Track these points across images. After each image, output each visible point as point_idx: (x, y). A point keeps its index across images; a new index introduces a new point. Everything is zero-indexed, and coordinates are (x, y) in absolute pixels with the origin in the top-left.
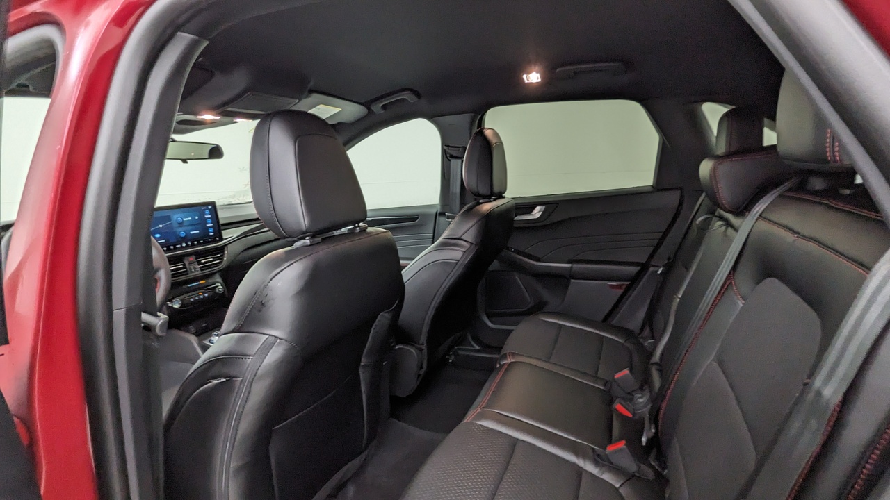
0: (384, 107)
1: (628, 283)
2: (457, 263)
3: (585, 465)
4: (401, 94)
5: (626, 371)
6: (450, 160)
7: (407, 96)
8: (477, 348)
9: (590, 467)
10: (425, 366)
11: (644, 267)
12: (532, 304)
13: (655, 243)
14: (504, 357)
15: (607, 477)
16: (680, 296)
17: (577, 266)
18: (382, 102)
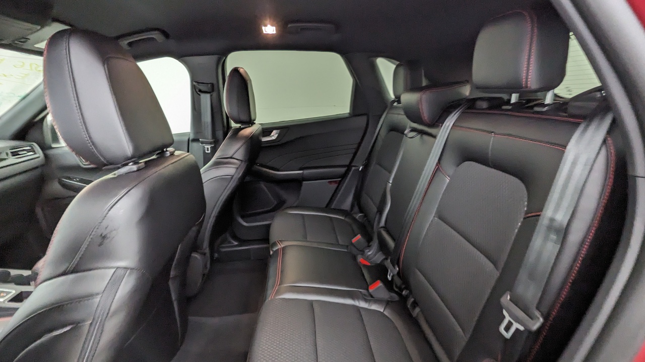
0: (130, 44)
1: (340, 179)
2: (232, 178)
3: (359, 303)
4: (148, 33)
5: (359, 236)
6: (199, 95)
7: (156, 35)
8: (236, 243)
9: (362, 304)
10: (208, 266)
11: (349, 167)
12: (276, 203)
13: (354, 151)
14: (274, 244)
15: (374, 307)
16: (391, 182)
17: (306, 172)
18: (128, 39)
